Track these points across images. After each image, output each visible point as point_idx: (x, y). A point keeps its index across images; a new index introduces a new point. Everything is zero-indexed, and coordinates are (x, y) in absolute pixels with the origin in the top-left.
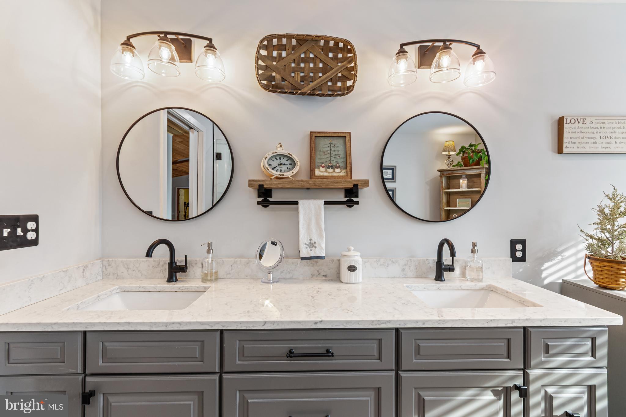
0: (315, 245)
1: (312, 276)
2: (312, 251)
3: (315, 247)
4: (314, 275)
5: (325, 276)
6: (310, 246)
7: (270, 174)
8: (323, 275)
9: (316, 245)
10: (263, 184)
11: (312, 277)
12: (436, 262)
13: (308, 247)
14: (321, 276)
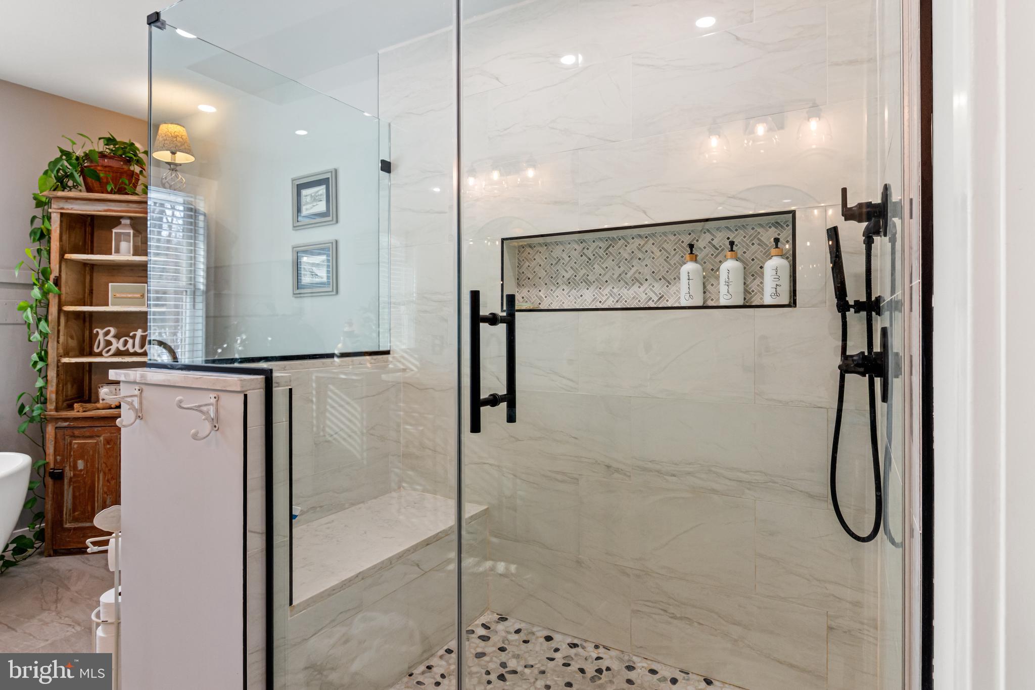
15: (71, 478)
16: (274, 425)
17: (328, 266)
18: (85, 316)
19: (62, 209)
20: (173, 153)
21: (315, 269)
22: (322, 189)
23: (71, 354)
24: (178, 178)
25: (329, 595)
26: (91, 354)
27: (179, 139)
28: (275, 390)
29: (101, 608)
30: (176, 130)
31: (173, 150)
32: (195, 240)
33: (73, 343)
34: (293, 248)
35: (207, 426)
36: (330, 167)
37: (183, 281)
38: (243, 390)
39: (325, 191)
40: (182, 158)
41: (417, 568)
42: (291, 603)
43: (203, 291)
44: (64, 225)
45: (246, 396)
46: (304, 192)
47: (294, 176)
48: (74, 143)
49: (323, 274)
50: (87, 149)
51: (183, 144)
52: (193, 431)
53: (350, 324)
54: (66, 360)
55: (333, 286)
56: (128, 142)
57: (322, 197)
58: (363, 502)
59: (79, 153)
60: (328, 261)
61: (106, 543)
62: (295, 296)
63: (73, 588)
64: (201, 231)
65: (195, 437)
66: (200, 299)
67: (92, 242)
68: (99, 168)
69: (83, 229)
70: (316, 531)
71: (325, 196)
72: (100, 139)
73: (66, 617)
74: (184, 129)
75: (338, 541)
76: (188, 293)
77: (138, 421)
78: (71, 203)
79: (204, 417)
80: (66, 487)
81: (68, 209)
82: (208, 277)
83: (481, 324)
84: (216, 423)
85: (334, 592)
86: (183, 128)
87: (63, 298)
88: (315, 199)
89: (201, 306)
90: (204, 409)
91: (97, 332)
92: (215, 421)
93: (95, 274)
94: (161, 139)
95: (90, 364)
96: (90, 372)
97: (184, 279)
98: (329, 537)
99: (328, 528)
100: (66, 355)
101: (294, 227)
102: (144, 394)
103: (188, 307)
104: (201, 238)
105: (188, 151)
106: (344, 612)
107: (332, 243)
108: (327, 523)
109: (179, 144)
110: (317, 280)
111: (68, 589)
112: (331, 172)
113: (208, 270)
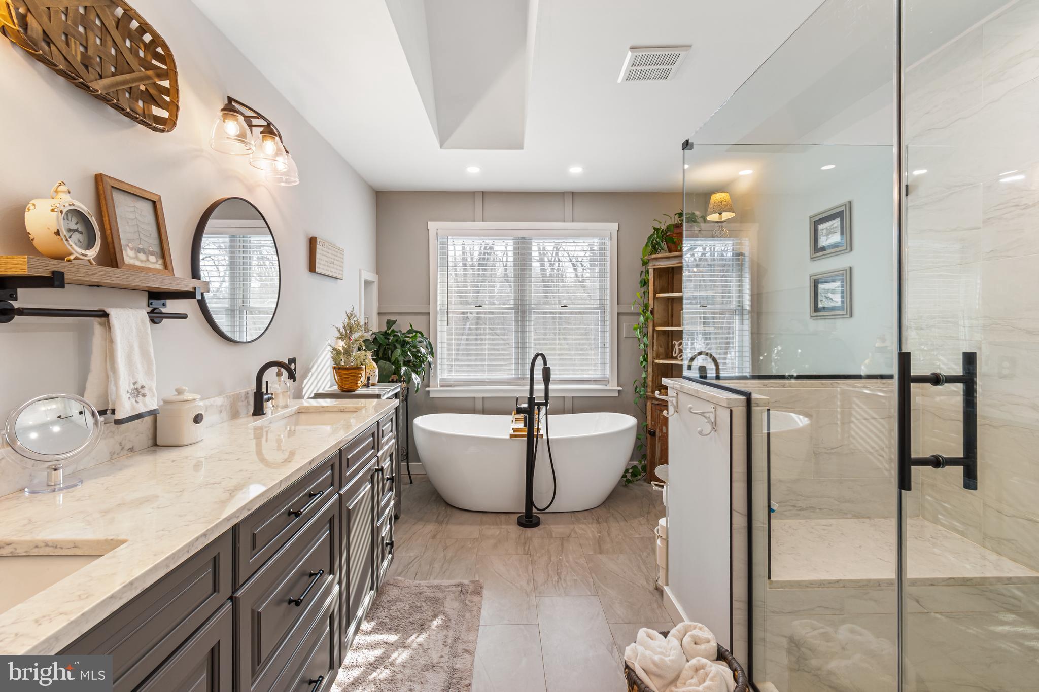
0: (143, 391)
1: (111, 455)
2: (140, 403)
3: (144, 395)
4: (114, 453)
5: (131, 450)
6: (133, 395)
7: (69, 249)
8: (129, 449)
9: (145, 391)
10: (63, 271)
11: (111, 458)
12: (254, 393)
13: (131, 398)
14: (126, 452)
15: (659, 437)
16: (752, 435)
17: (842, 292)
18: (668, 333)
19: (655, 265)
20: (720, 214)
21: (830, 295)
22: (836, 222)
23: (660, 357)
24: (723, 231)
25: (807, 587)
26: (672, 358)
27: (723, 203)
28: (754, 409)
29: (659, 527)
30: (721, 197)
31: (720, 211)
32: (741, 272)
33: (661, 350)
34: (811, 276)
35: (708, 428)
36: (844, 200)
37: (734, 305)
38: (729, 406)
39: (839, 223)
40: (726, 216)
41: (917, 604)
42: (769, 578)
43: (749, 311)
44: (656, 275)
45: (731, 411)
46: (820, 227)
47: (811, 214)
48: (660, 222)
49: (837, 299)
50: (667, 224)
51: (726, 206)
52: (699, 429)
53: (883, 340)
54: (657, 361)
55: (848, 309)
56: (690, 212)
57: (837, 229)
58: (868, 517)
59: (664, 227)
60: (842, 286)
61: (662, 486)
62: (812, 318)
63: (657, 508)
64: (747, 264)
65: (700, 433)
66: (746, 317)
67: (673, 283)
68: (674, 235)
69: (667, 275)
70: (812, 528)
71: (839, 228)
72: (675, 215)
73: (652, 525)
74: (728, 194)
75: (829, 545)
76: (737, 313)
77: (676, 413)
78: (659, 261)
79: (706, 420)
80: (657, 442)
81: (658, 265)
82: (752, 300)
83: (912, 385)
84: (714, 426)
85: (811, 586)
86: (726, 193)
87: (656, 321)
88: (830, 232)
89: (747, 323)
90: (707, 415)
91: (675, 343)
92: (714, 424)
93: (674, 305)
94: (711, 206)
95: (672, 364)
96: (672, 369)
97: (734, 303)
98: (822, 538)
99: (824, 530)
100: (658, 358)
101: (811, 258)
102: (679, 396)
103: (737, 323)
104: (747, 270)
105: (730, 210)
106: (823, 607)
107: (846, 270)
108: (826, 525)
109: (723, 207)
110: (831, 304)
111: (655, 507)
112: (845, 205)
113: (752, 295)
